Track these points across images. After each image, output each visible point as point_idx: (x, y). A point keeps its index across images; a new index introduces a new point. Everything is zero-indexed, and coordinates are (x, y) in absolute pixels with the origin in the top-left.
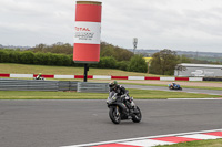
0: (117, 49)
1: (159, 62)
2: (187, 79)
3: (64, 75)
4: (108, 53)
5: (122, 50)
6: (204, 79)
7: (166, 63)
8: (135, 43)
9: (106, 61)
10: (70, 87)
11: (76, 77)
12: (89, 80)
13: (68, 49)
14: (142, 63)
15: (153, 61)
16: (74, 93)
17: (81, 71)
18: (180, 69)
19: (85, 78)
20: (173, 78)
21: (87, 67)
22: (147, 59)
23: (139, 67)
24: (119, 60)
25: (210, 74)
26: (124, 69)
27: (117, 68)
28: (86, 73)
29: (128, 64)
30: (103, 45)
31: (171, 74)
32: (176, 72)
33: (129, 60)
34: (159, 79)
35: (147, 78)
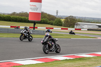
0: (49, 15)
1: (68, 22)
2: (80, 29)
4: (45, 17)
5: (51, 15)
6: (88, 30)
7: (71, 22)
8: (57, 12)
9: (44, 20)
11: (30, 27)
12: (36, 29)
13: (26, 15)
14: (60, 22)
15: (65, 21)
17: (32, 25)
18: (77, 25)
19: (34, 28)
20: (74, 29)
21: (35, 23)
22: (63, 20)
23: (59, 23)
24: (50, 20)
25: (91, 27)
26: (52, 24)
27: (49, 24)
28: (34, 26)
29: (54, 22)
30: (42, 13)
31: (73, 27)
32: (75, 26)
33: (54, 20)
34: (67, 29)
35: (62, 29)
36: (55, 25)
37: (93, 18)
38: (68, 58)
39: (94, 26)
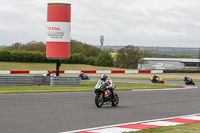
0: (86, 46)
1: (123, 57)
2: (149, 72)
3: (39, 71)
4: (78, 50)
5: (90, 46)
6: (165, 72)
7: (130, 58)
8: (102, 40)
9: (76, 57)
10: (44, 81)
12: (61, 75)
13: (41, 47)
14: (109, 58)
15: (118, 57)
16: (47, 87)
17: (53, 67)
18: (142, 62)
19: (58, 73)
20: (137, 71)
21: (58, 63)
22: (113, 55)
23: (106, 62)
24: (88, 56)
25: (170, 66)
26: (92, 64)
27: (86, 63)
28: (58, 68)
29: (96, 59)
30: (73, 43)
31: (135, 67)
32: (139, 65)
33: (96, 55)
34: (123, 72)
35: (113, 72)
36: (99, 65)
37: (174, 49)
39: (176, 63)
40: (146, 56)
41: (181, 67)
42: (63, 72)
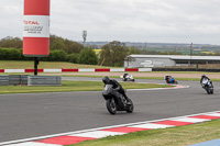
0: (67, 42)
1: (108, 54)
2: (136, 70)
3: (14, 69)
4: (58, 47)
5: (72, 42)
6: (154, 70)
7: (116, 54)
8: (85, 36)
9: (56, 54)
10: (20, 80)
11: (26, 71)
12: (39, 74)
13: (17, 43)
14: (92, 55)
15: (102, 54)
16: (24, 87)
17: (31, 65)
18: (129, 60)
19: (36, 71)
20: (123, 70)
21: (36, 60)
22: (97, 51)
23: (90, 59)
24: (70, 53)
25: (159, 64)
26: (74, 61)
27: (67, 60)
28: (36, 67)
29: (78, 56)
30: (52, 38)
31: (121, 65)
32: (126, 63)
33: (78, 52)
34: (108, 70)
35: (96, 70)
36: (81, 63)
37: (164, 45)
38: (113, 134)
39: (166, 61)
40: (133, 53)
41: (171, 64)
42: (42, 71)
